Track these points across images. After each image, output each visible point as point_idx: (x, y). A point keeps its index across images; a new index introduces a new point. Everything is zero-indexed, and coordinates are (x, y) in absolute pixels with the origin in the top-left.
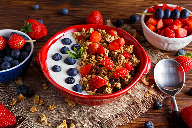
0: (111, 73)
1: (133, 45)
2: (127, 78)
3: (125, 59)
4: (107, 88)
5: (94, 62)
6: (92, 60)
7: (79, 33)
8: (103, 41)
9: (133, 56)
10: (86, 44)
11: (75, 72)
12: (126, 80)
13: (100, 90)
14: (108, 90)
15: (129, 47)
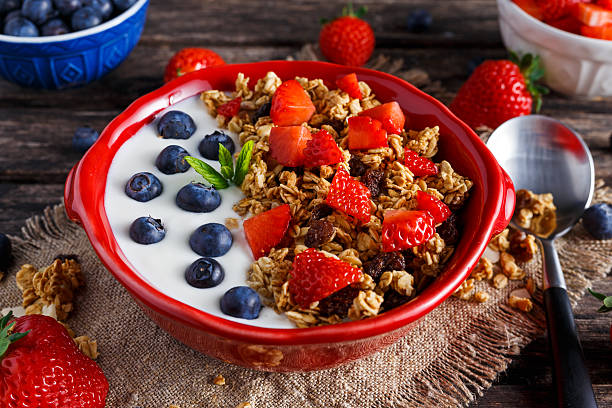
0: (367, 235)
1: (437, 128)
2: (433, 251)
3: (415, 178)
4: (362, 295)
5: (295, 196)
6: (288, 192)
7: (222, 93)
8: (319, 118)
9: (444, 167)
10: (255, 134)
11: (224, 240)
12: (431, 259)
13: (334, 305)
14: (365, 300)
15: (423, 135)
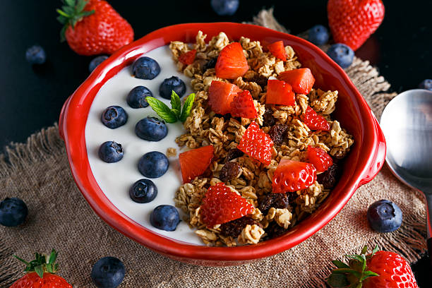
0: (265, 175)
1: (337, 92)
2: (311, 194)
3: (310, 133)
4: (248, 227)
6: (214, 135)
7: (186, 45)
8: (252, 74)
9: (334, 125)
10: (202, 82)
12: (308, 201)
13: (230, 229)
14: (250, 232)
15: (325, 97)
